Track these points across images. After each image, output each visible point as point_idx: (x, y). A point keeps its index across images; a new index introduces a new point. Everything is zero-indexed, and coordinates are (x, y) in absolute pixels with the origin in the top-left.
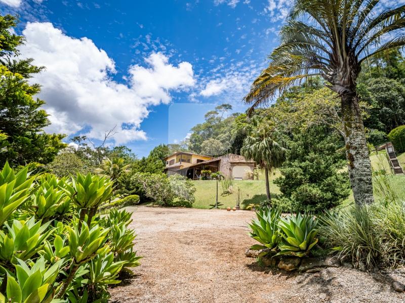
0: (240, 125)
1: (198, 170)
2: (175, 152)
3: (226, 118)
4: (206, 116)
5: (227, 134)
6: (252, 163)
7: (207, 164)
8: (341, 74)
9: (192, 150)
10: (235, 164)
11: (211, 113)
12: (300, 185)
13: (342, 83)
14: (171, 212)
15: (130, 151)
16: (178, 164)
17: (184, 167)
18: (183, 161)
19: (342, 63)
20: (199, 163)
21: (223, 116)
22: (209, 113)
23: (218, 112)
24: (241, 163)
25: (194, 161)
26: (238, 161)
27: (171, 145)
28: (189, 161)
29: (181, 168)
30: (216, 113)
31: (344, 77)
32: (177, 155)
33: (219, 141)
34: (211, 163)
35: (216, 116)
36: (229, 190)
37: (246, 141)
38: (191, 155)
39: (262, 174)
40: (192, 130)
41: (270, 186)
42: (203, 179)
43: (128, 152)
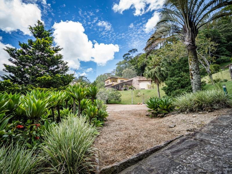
0: (142, 60)
1: (121, 86)
2: (109, 77)
3: (134, 56)
4: (124, 56)
5: (135, 66)
6: (150, 80)
7: (126, 82)
8: (188, 36)
9: (118, 75)
10: (141, 82)
11: (126, 54)
12: (176, 90)
13: (188, 40)
14: (111, 106)
15: (86, 78)
16: (111, 83)
17: (114, 85)
18: (113, 81)
19: (188, 31)
20: (122, 82)
21: (133, 56)
22: (125, 55)
23: (130, 54)
24: (144, 80)
25: (119, 81)
26: (142, 80)
27: (107, 73)
28: (116, 82)
29: (113, 85)
30: (129, 54)
31: (189, 38)
32: (110, 78)
33: (131, 70)
34: (128, 82)
35: (129, 56)
36: (138, 95)
37: (146, 68)
38: (117, 78)
39: (155, 85)
40: (117, 64)
41: (160, 92)
42: (124, 90)
43: (86, 79)
